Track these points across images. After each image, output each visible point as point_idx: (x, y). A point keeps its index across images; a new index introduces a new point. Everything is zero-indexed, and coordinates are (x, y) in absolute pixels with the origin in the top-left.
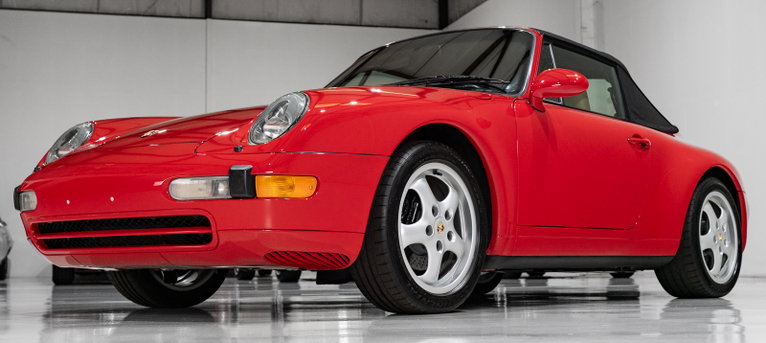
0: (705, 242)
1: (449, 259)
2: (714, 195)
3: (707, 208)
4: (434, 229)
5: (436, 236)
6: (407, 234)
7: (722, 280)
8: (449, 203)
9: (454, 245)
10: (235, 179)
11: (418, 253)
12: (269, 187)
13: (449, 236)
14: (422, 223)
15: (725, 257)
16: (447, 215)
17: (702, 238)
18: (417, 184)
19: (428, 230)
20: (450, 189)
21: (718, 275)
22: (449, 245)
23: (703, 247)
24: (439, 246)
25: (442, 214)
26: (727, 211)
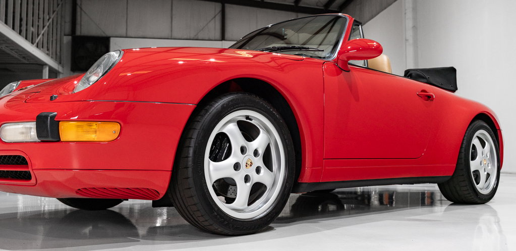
0: (474, 165)
1: (257, 191)
2: (480, 132)
3: (475, 141)
4: (243, 165)
5: (243, 172)
7: (485, 192)
8: (259, 143)
9: (265, 177)
11: (225, 187)
12: (71, 131)
13: (258, 170)
14: (231, 161)
15: (488, 175)
16: (256, 153)
17: (472, 163)
18: (229, 127)
19: (237, 167)
20: (261, 130)
21: (482, 187)
22: (255, 178)
23: (472, 169)
24: (247, 179)
25: (250, 152)
26: (490, 143)
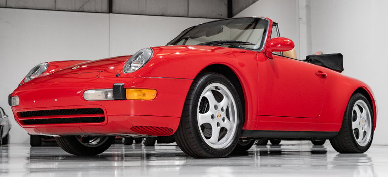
0: (354, 125)
1: (223, 131)
2: (359, 102)
3: (356, 108)
4: (216, 116)
5: (216, 120)
6: (202, 119)
7: (363, 144)
8: (223, 103)
9: (226, 124)
10: (116, 90)
11: (207, 128)
12: (133, 94)
13: (223, 120)
14: (209, 113)
15: (365, 133)
16: (222, 109)
17: (353, 123)
18: (207, 93)
19: (213, 117)
20: (224, 96)
21: (361, 142)
22: (223, 125)
23: (353, 128)
24: (218, 124)
25: (219, 109)
26: (366, 110)
